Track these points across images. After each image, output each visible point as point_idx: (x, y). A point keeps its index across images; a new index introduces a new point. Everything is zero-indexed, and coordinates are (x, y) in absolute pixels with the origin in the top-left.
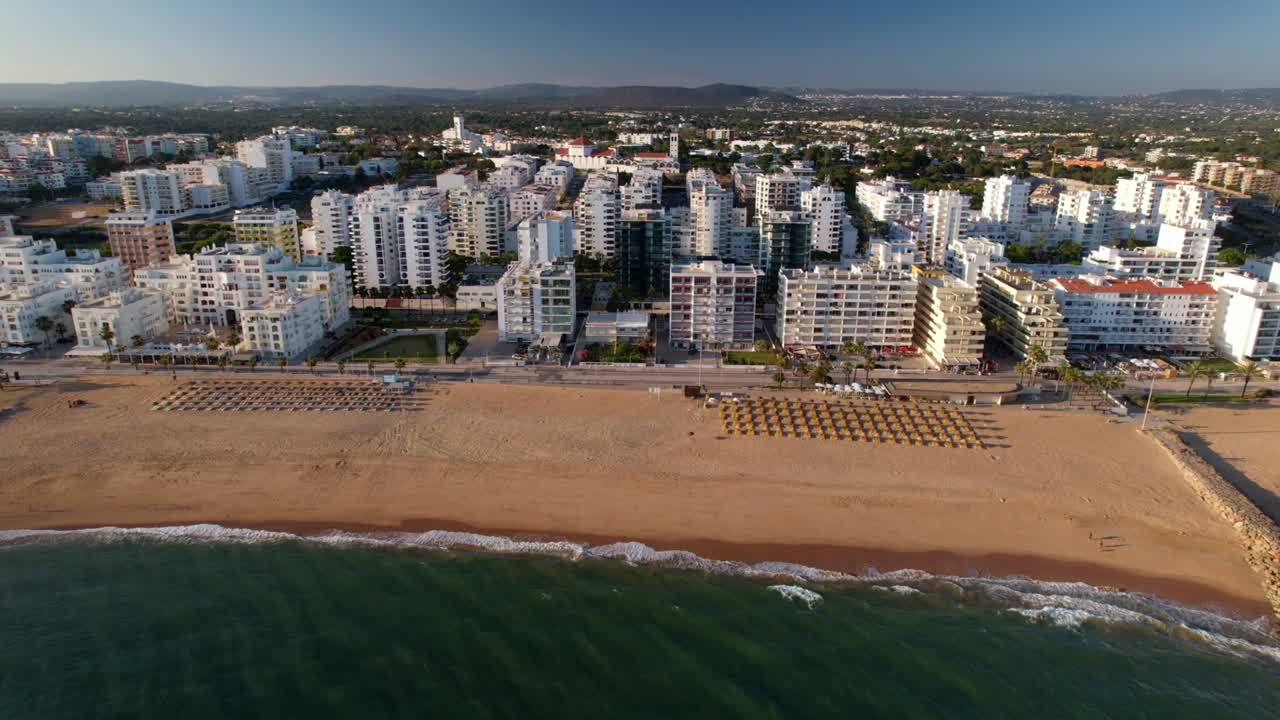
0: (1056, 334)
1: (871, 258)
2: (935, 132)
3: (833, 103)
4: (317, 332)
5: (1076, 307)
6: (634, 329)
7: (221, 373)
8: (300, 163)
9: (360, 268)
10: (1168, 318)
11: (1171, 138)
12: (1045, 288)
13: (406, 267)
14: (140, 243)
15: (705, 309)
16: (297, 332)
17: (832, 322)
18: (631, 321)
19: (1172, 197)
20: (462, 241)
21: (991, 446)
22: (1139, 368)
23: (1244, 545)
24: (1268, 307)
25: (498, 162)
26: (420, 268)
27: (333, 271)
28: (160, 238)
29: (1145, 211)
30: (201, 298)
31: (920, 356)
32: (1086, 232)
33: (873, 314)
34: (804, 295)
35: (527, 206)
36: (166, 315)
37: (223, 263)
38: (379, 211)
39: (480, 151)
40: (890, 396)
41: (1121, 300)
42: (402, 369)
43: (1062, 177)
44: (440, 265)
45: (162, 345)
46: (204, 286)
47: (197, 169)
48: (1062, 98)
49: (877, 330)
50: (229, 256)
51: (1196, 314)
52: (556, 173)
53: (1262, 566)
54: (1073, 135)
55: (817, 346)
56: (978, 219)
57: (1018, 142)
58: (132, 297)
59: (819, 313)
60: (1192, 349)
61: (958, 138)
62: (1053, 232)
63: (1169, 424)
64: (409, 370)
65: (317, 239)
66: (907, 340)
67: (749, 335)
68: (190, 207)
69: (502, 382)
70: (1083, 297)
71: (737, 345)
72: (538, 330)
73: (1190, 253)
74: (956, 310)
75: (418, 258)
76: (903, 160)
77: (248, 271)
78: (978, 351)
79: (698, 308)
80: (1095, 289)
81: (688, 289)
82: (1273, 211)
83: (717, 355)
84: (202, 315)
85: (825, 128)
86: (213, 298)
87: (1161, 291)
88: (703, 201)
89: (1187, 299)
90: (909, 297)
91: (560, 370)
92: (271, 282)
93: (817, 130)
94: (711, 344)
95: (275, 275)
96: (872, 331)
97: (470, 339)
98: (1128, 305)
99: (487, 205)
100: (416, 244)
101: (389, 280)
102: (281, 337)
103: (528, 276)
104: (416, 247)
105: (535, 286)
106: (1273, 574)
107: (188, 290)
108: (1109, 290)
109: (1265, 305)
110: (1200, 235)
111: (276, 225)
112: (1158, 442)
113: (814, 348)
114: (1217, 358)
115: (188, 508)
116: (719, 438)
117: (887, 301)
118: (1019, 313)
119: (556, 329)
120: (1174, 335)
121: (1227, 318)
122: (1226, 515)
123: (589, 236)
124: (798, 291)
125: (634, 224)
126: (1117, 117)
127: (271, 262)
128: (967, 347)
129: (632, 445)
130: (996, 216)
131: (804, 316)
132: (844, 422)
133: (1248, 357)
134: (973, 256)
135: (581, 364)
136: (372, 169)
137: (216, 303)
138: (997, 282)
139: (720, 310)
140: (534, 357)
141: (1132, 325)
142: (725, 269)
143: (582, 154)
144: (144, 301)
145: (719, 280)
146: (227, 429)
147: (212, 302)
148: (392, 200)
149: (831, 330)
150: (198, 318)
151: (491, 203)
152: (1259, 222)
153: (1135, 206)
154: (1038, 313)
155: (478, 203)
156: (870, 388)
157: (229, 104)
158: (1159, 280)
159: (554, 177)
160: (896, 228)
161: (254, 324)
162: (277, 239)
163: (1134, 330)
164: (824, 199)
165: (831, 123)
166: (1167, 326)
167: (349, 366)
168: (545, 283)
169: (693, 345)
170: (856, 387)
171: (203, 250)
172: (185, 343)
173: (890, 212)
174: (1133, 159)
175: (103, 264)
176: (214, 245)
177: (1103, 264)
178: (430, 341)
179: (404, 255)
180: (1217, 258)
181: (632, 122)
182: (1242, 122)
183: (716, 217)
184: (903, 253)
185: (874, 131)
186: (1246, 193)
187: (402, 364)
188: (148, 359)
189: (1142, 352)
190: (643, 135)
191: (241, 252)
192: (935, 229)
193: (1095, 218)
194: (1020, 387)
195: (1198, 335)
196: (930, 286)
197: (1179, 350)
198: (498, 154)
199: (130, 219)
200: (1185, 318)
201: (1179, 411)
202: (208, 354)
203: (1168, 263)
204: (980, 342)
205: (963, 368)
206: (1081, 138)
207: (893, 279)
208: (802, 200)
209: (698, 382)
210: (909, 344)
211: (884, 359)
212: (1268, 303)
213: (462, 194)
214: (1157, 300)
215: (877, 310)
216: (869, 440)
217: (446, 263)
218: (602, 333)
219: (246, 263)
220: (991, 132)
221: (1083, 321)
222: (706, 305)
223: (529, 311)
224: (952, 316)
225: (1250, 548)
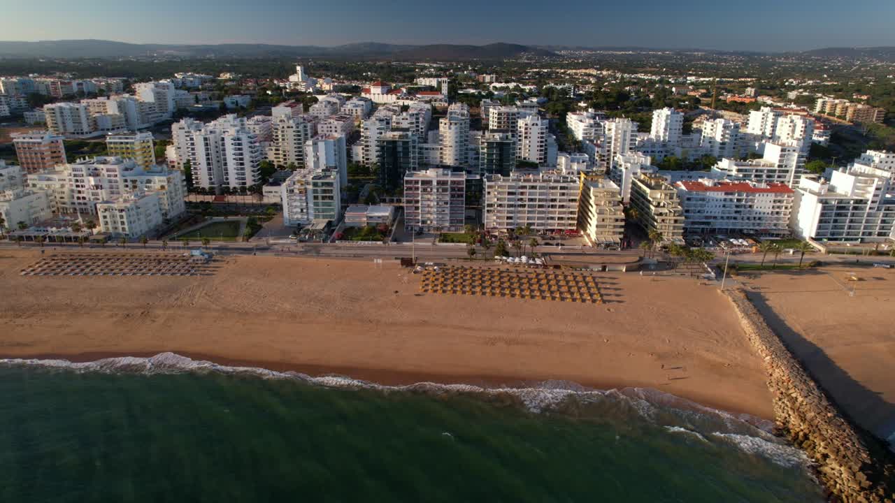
0: (676, 221)
1: (558, 166)
2: (646, 77)
3: (580, 57)
4: (157, 219)
5: (694, 202)
6: (379, 217)
7: (80, 248)
8: (181, 99)
9: (196, 174)
10: (759, 210)
11: (810, 82)
12: (672, 188)
13: (227, 173)
14: (39, 155)
15: (429, 203)
16: (139, 219)
17: (519, 212)
18: (377, 211)
19: (784, 123)
20: (278, 154)
21: (609, 301)
22: (735, 245)
23: (768, 373)
24: (826, 203)
25: (320, 97)
26: (237, 174)
27: (171, 176)
28: (55, 152)
29: (768, 134)
30: (76, 195)
31: (581, 236)
32: (720, 148)
33: (549, 207)
34: (499, 193)
35: (329, 129)
36: (49, 207)
37: (91, 170)
38: (209, 133)
39: (311, 90)
40: (546, 266)
41: (726, 197)
42: (208, 246)
43: (720, 109)
44: (253, 171)
45: (42, 228)
46: (77, 186)
47: (103, 103)
48: (742, 54)
49: (552, 218)
50: (96, 165)
51: (778, 207)
52: (356, 106)
53: (776, 388)
54: (743, 79)
55: (508, 229)
56: (646, 138)
57: (703, 84)
58: (21, 194)
59: (510, 206)
60: (775, 232)
61: (661, 81)
62: (699, 148)
63: (742, 286)
64: (211, 246)
65: (176, 153)
66: (573, 225)
67: (461, 221)
68: (96, 129)
69: (275, 255)
70: (698, 195)
71: (453, 229)
72: (311, 217)
73: (784, 163)
74: (605, 204)
75: (235, 166)
76: (608, 97)
77: (109, 176)
78: (620, 233)
79: (424, 203)
80: (707, 189)
81: (417, 189)
82: (864, 134)
83: (436, 236)
84: (78, 207)
85: (569, 75)
86: (84, 195)
87: (755, 190)
88: (447, 126)
89: (772, 197)
90: (574, 195)
91: (321, 246)
92: (126, 183)
93: (563, 76)
94: (434, 228)
95: (129, 178)
96: (548, 218)
97: (264, 225)
98: (731, 200)
99: (294, 129)
100: (234, 157)
101: (216, 183)
102: (126, 223)
103: (304, 179)
104: (234, 159)
105: (308, 187)
106: (782, 393)
107: (66, 189)
108: (718, 190)
109: (824, 201)
110: (791, 151)
111: (137, 143)
112: (730, 299)
113: (505, 231)
114: (792, 237)
115: (26, 345)
116: (417, 295)
117: (558, 197)
118: (652, 207)
119: (324, 217)
120: (764, 222)
121: (800, 210)
122: (761, 351)
123: (367, 151)
124: (496, 191)
125: (388, 142)
126: (780, 67)
127: (126, 169)
128: (612, 230)
129: (354, 299)
130: (659, 136)
131: (499, 208)
132: (510, 284)
133: (812, 238)
134: (629, 165)
135: (337, 242)
136: (233, 103)
137: (87, 199)
138: (640, 184)
139: (440, 204)
140: (305, 237)
141: (734, 215)
142: (444, 174)
143: (380, 93)
144: (32, 197)
145: (439, 183)
146: (71, 287)
147: (84, 198)
148: (231, 125)
149: (519, 218)
150: (75, 209)
151: (298, 127)
152: (854, 142)
153: (761, 129)
154: (664, 206)
155: (288, 127)
156: (534, 260)
157: (153, 57)
158: (754, 183)
159: (354, 109)
160: (587, 145)
161: (107, 214)
162: (138, 153)
163: (735, 218)
164: (533, 125)
165: (574, 71)
166: (758, 216)
167: (171, 244)
168: (315, 185)
169: (421, 229)
170: (524, 259)
171: (78, 161)
172: (59, 227)
173: (586, 134)
174: (780, 97)
175: (6, 170)
176: (87, 157)
177: (723, 171)
178: (236, 226)
179: (226, 164)
180: (803, 167)
181: (433, 70)
182: (866, 71)
183: (456, 137)
184: (578, 163)
185: (604, 76)
186: (850, 121)
187: (207, 242)
188: (29, 238)
189: (740, 234)
190: (431, 79)
191: (105, 162)
192: (612, 146)
193: (727, 138)
194: (641, 259)
195: (781, 222)
196: (589, 186)
197: (767, 233)
198: (321, 92)
199: (31, 138)
200: (771, 210)
201: (752, 276)
202: (73, 235)
203: (769, 171)
204: (621, 227)
205: (608, 245)
206: (748, 82)
207: (564, 182)
208: (519, 126)
209: (413, 255)
210: (575, 228)
211: (554, 239)
212: (826, 200)
213: (281, 121)
214: (750, 197)
215: (551, 203)
216: (523, 296)
217: (258, 170)
218: (357, 220)
219: (108, 170)
220: (686, 78)
221: (699, 212)
222: (429, 200)
223: (305, 204)
224: (602, 208)
225: (771, 375)
